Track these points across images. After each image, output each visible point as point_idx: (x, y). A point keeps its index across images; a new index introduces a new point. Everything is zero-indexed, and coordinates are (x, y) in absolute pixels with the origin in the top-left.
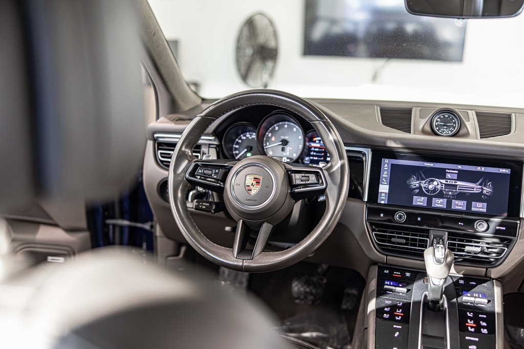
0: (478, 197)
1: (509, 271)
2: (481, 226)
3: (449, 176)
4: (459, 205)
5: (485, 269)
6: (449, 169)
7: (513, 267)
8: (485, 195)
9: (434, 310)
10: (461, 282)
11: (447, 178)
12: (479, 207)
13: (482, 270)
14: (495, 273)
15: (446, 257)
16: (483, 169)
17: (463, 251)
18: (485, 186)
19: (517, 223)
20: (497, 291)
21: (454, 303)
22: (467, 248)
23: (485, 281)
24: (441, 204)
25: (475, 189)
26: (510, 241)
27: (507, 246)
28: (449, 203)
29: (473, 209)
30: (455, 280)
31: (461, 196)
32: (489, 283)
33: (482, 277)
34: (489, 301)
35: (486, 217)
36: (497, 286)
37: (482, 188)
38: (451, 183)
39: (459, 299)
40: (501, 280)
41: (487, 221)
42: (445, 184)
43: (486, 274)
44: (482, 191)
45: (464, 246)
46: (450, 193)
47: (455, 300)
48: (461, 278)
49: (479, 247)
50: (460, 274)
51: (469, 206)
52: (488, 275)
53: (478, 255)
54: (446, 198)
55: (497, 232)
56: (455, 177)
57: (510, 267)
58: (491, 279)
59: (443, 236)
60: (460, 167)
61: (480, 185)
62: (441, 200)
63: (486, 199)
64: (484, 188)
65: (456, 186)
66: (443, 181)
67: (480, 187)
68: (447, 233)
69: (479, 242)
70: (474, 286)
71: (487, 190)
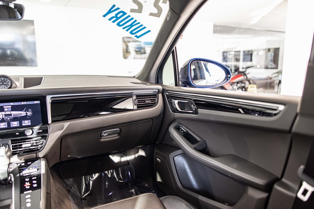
0: (25, 118)
1: (48, 151)
2: (28, 132)
3: (6, 109)
4: (15, 124)
5: (35, 154)
6: (5, 106)
7: (50, 149)
8: (29, 116)
9: (6, 185)
10: (23, 164)
11: (5, 111)
12: (27, 123)
13: (34, 155)
14: (41, 155)
15: (6, 153)
16: (25, 103)
17: (22, 148)
18: (28, 111)
19: (48, 127)
20: (43, 163)
21: (18, 177)
22: (23, 146)
23: (36, 160)
24: (4, 125)
25: (23, 114)
26: (46, 136)
27: (45, 139)
28: (9, 124)
29: (23, 125)
30: (19, 165)
31: (15, 119)
32: (38, 160)
33: (35, 158)
34: (38, 169)
35: (31, 127)
36: (43, 160)
37: (26, 113)
38: (8, 113)
39: (21, 174)
40: (45, 157)
41: (32, 129)
42: (5, 115)
43: (36, 156)
44: (27, 115)
45: (21, 145)
46: (9, 119)
47: (18, 175)
48: (23, 163)
49: (31, 143)
50: (22, 160)
51: (21, 123)
52: (38, 156)
53: (31, 148)
54: (6, 122)
55: (38, 133)
56: (10, 110)
57: (48, 149)
58: (40, 158)
59: (8, 143)
60: (12, 104)
61: (25, 111)
62: (4, 124)
63: (29, 118)
64: (27, 113)
65: (11, 114)
66: (3, 113)
67: (25, 112)
68: (10, 141)
69: (30, 141)
70: (30, 164)
71: (29, 114)
